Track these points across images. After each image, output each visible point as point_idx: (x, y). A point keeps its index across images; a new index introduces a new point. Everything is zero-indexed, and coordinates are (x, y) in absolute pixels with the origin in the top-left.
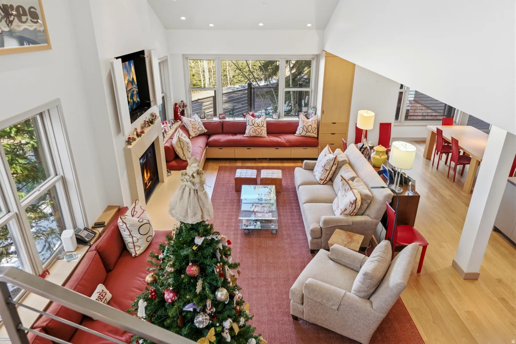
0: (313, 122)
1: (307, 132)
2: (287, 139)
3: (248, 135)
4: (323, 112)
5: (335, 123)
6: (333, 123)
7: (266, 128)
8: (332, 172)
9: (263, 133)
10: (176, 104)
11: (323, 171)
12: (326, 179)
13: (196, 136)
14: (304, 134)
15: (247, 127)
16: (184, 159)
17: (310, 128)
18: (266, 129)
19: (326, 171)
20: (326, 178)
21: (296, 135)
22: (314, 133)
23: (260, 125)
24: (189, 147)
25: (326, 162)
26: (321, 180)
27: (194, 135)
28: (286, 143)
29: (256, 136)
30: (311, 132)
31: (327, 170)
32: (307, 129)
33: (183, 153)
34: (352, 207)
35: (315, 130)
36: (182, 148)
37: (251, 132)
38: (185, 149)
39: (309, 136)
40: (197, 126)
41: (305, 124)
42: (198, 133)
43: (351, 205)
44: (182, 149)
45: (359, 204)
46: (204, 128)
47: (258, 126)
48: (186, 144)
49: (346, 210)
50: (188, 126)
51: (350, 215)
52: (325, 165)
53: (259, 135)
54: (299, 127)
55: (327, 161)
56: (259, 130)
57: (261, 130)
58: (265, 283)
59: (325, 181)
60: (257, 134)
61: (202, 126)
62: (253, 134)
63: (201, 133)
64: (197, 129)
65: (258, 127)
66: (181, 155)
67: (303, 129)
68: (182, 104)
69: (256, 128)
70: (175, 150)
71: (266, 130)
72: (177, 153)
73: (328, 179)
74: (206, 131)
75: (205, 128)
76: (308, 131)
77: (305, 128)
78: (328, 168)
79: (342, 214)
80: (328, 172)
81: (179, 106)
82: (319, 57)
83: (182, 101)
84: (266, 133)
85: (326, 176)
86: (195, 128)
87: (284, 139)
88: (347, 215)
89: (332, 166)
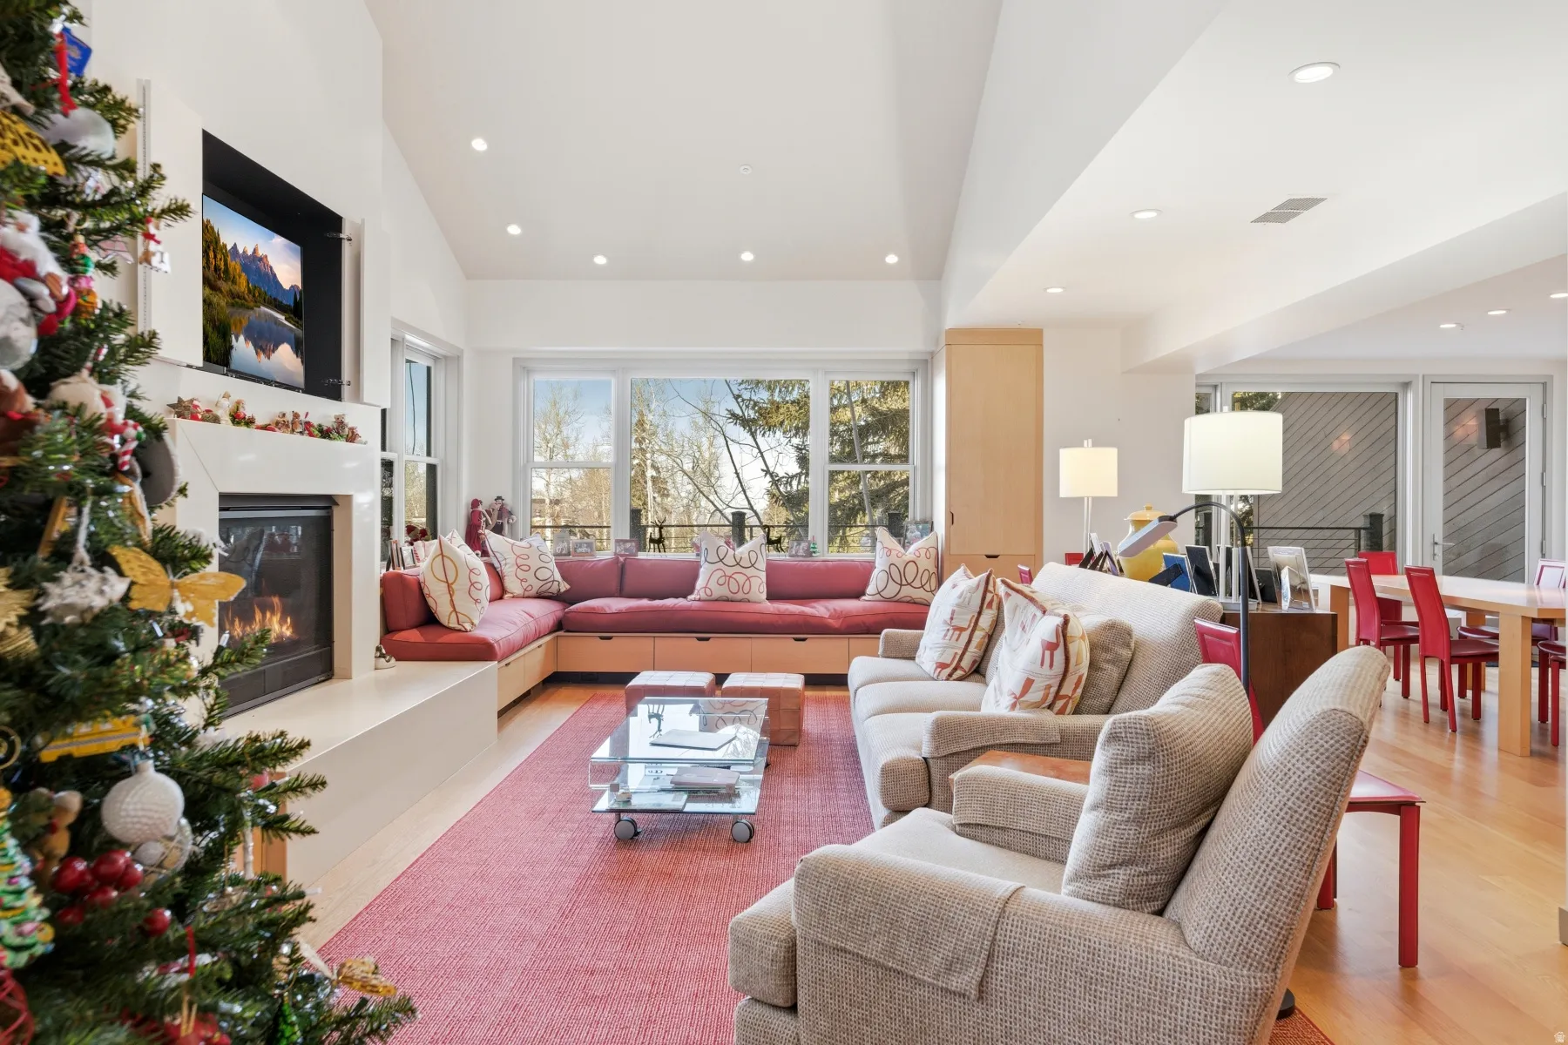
0: (923, 552)
1: (901, 585)
2: (835, 610)
3: (703, 596)
4: (951, 518)
5: (996, 557)
6: (988, 557)
7: (764, 574)
8: (979, 635)
9: (755, 589)
10: (476, 503)
11: (945, 635)
12: (960, 660)
13: (527, 594)
14: (892, 590)
15: (702, 570)
16: (451, 625)
17: (911, 569)
18: (763, 576)
19: (958, 633)
20: (958, 657)
21: (864, 598)
22: (927, 587)
23: (745, 563)
24: (478, 586)
25: (957, 601)
26: (942, 666)
27: (518, 590)
28: (830, 621)
29: (730, 595)
30: (917, 583)
31: (961, 630)
32: (902, 574)
33: (452, 600)
34: (1051, 666)
35: (930, 578)
36: (450, 582)
37: (712, 584)
38: (461, 586)
39: (909, 599)
40: (534, 563)
41: (894, 559)
42: (536, 586)
43: (1048, 653)
44: (449, 586)
45: (1079, 654)
46: (558, 576)
47: (738, 564)
48: (463, 573)
49: (1028, 684)
50: (503, 563)
51: (1050, 707)
52: (953, 612)
53: (740, 596)
54: (875, 573)
55: (960, 597)
56: (741, 579)
57: (748, 578)
58: (649, 987)
59: (955, 669)
60: (734, 589)
61: (552, 565)
62: (719, 592)
63: (544, 589)
64: (533, 570)
65: (738, 569)
66: (443, 611)
67: (889, 574)
68: (498, 507)
69: (729, 571)
70: (426, 591)
71: (764, 579)
72: (431, 602)
73: (966, 663)
74: (564, 587)
75: (564, 578)
76: (904, 582)
77: (894, 571)
78: (964, 621)
79: (1018, 706)
80: (965, 635)
81: (488, 512)
82: (929, 366)
83: (499, 498)
84: (764, 588)
85: (960, 652)
86: (526, 568)
87: (826, 608)
88: (1036, 706)
89: (980, 613)
